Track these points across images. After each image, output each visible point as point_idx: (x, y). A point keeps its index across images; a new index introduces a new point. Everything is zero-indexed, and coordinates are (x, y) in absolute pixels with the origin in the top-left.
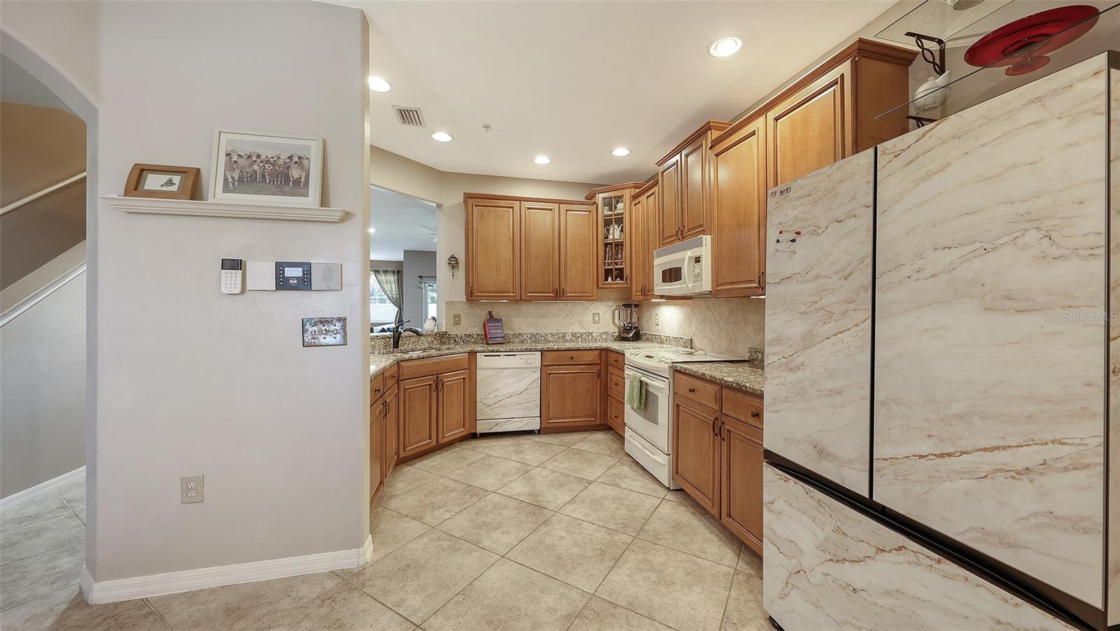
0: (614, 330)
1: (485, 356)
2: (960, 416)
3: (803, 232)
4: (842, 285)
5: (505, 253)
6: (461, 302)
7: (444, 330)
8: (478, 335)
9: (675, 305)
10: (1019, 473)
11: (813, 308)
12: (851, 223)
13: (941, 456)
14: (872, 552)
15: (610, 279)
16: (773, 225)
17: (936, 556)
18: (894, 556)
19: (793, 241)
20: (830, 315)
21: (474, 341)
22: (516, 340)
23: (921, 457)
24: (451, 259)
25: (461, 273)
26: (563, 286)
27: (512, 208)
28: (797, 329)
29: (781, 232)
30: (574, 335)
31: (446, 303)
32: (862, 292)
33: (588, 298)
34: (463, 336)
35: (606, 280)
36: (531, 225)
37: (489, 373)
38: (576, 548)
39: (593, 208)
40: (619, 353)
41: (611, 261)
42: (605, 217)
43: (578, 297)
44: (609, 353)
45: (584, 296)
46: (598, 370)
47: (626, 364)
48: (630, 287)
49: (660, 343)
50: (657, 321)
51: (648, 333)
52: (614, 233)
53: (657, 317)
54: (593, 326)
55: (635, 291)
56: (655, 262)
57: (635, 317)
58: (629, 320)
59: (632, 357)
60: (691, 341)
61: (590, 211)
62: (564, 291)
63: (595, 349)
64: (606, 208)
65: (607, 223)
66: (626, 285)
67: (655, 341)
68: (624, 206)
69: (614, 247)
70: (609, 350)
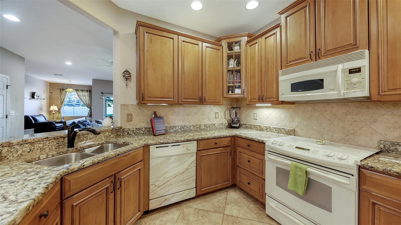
0: (225, 122)
1: (157, 147)
5: (168, 70)
6: (133, 105)
7: (119, 125)
8: (145, 128)
9: (278, 108)
15: (230, 92)
21: (142, 132)
22: (172, 131)
24: (126, 73)
25: (133, 84)
26: (204, 95)
27: (173, 39)
30: (205, 126)
31: (121, 105)
33: (218, 103)
34: (135, 129)
35: (228, 92)
36: (185, 54)
37: (159, 161)
39: (221, 48)
40: (253, 140)
41: (232, 81)
42: (228, 53)
43: (213, 103)
44: (239, 139)
45: (216, 102)
46: (230, 150)
47: (268, 151)
48: (246, 97)
49: (260, 130)
50: (256, 117)
51: (247, 124)
52: (233, 64)
53: (256, 115)
54: (216, 120)
55: (249, 99)
56: (281, 78)
57: (238, 115)
58: (235, 116)
59: (278, 147)
60: (294, 131)
61: (219, 50)
62: (205, 98)
63: (229, 137)
64: (228, 49)
65: (230, 57)
66: (242, 96)
67: (254, 129)
68: (240, 48)
69: (233, 73)
70: (239, 137)
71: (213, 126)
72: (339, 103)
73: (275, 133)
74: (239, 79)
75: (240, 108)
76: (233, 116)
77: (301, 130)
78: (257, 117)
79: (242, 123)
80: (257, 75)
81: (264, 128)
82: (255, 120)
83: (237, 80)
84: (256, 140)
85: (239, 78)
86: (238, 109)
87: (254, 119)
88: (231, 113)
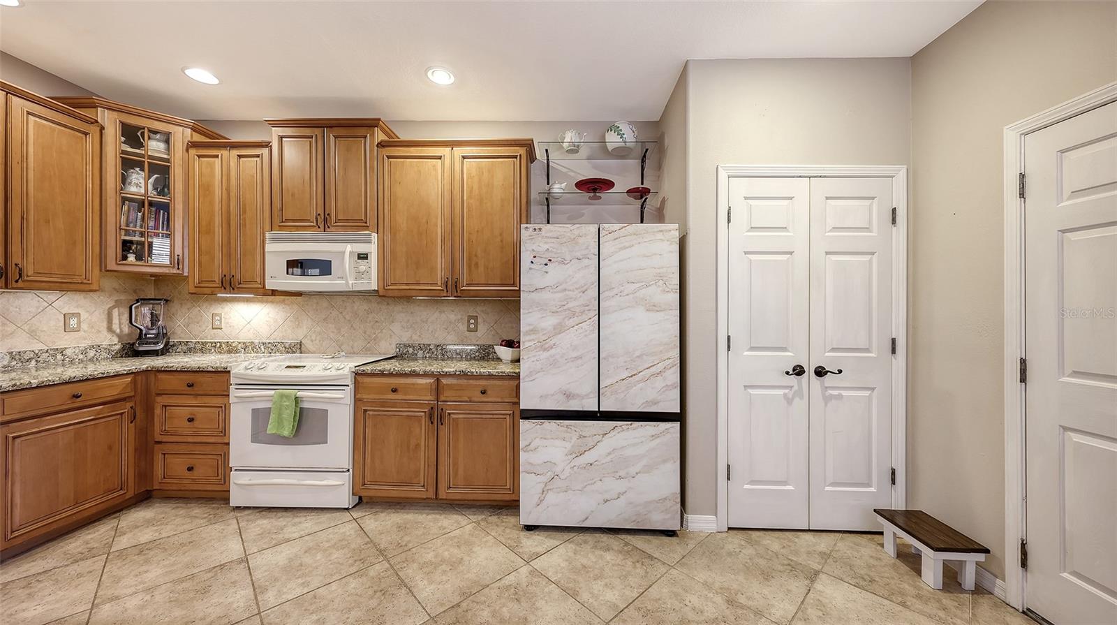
0: (111, 341)
2: (638, 357)
3: (553, 260)
4: (581, 297)
9: (272, 302)
10: (658, 374)
11: (562, 309)
12: (586, 262)
13: (632, 376)
14: (600, 438)
15: (131, 258)
16: (527, 250)
17: (630, 423)
18: (612, 434)
19: (546, 265)
20: (574, 314)
23: (623, 380)
26: (15, 258)
28: (550, 322)
29: (535, 257)
32: (593, 300)
33: (82, 287)
35: (125, 258)
38: (353, 613)
39: (94, 130)
40: (202, 371)
41: (138, 228)
42: (123, 152)
43: (57, 284)
44: (160, 376)
45: (70, 283)
46: (132, 407)
47: (236, 384)
48: (186, 274)
49: (229, 352)
50: (217, 323)
51: (191, 342)
52: (143, 185)
53: (217, 318)
54: (66, 337)
55: (197, 280)
56: (270, 247)
57: (161, 320)
58: (150, 323)
59: (255, 372)
60: (301, 345)
61: (86, 134)
62: (20, 270)
63: (127, 374)
64: (123, 139)
65: (128, 164)
66: (175, 271)
67: (213, 350)
68: (168, 149)
69: (144, 207)
70: (164, 371)
71: (54, 355)
72: (370, 298)
73: (264, 353)
74: (165, 228)
75: (167, 301)
76: (143, 320)
77: (312, 341)
78: (221, 322)
79: (176, 341)
80: (216, 229)
81: (240, 346)
82: (215, 330)
83: (156, 227)
84: (210, 369)
85: (163, 223)
86: (160, 304)
87: (213, 328)
88: (136, 316)
